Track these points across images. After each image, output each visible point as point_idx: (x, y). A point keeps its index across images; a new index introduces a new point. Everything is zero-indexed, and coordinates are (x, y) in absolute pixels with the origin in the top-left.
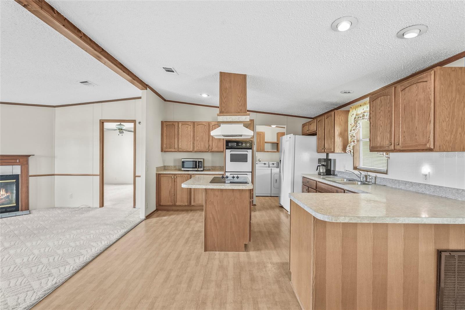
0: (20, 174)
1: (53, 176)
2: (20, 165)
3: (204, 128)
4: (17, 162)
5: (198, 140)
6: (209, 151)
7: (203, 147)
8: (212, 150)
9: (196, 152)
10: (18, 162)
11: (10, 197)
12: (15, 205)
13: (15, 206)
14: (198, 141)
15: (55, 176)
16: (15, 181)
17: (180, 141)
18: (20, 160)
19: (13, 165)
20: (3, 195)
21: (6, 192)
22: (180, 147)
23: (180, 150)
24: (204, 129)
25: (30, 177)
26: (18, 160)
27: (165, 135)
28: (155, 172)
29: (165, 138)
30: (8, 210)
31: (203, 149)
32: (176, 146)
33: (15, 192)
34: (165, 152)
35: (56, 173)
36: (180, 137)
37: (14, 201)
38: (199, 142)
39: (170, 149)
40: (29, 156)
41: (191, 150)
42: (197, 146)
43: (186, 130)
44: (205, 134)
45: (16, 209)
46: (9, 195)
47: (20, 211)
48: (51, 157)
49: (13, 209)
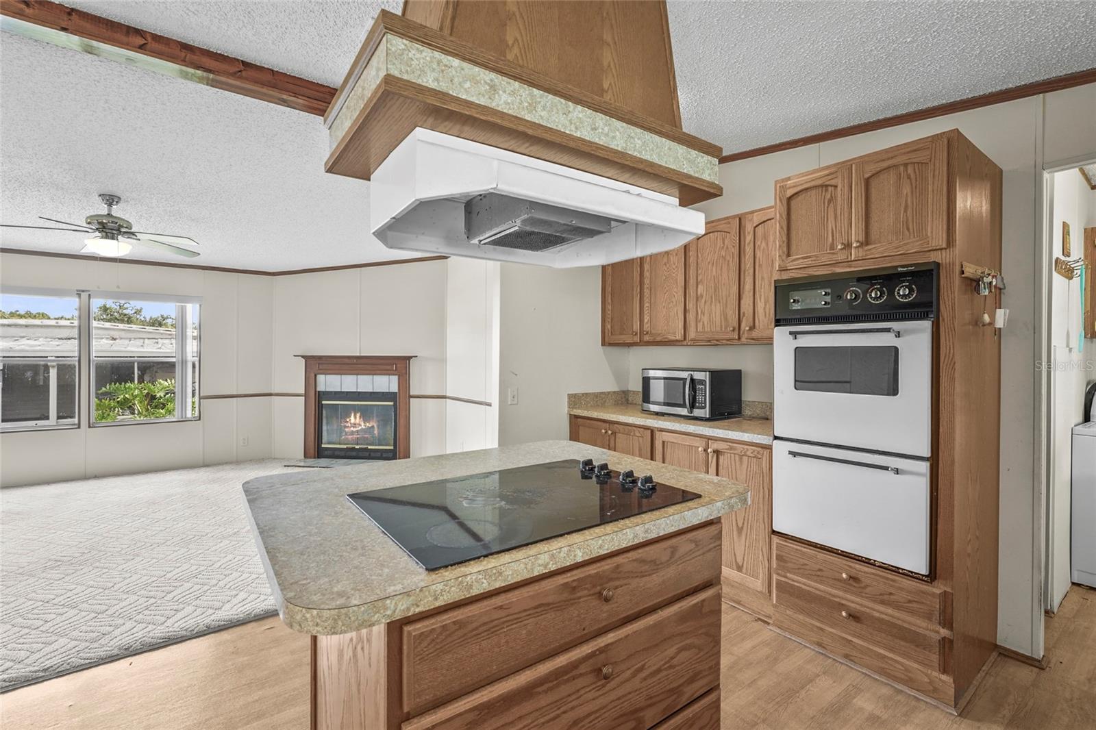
0: (396, 391)
1: (444, 399)
2: (396, 375)
3: (724, 243)
4: (394, 370)
5: (702, 296)
6: (743, 340)
7: (718, 323)
8: (755, 334)
9: (695, 343)
10: (394, 368)
11: (375, 432)
12: (392, 448)
14: (703, 301)
15: (448, 400)
16: (392, 403)
17: (647, 305)
18: (398, 365)
19: (388, 375)
20: (355, 424)
21: (364, 420)
22: (646, 327)
23: (646, 338)
24: (723, 247)
25: (411, 399)
26: (394, 366)
27: (609, 289)
28: (566, 409)
29: (610, 301)
30: (383, 455)
31: (718, 329)
32: (636, 327)
33: (393, 423)
34: (611, 345)
35: (448, 394)
36: (646, 292)
37: (392, 442)
38: (705, 302)
39: (621, 334)
40: (411, 357)
41: (679, 336)
42: (697, 321)
43: (665, 264)
44: (725, 269)
45: (393, 455)
46: (373, 427)
47: (398, 460)
48: (442, 360)
49: (391, 455)
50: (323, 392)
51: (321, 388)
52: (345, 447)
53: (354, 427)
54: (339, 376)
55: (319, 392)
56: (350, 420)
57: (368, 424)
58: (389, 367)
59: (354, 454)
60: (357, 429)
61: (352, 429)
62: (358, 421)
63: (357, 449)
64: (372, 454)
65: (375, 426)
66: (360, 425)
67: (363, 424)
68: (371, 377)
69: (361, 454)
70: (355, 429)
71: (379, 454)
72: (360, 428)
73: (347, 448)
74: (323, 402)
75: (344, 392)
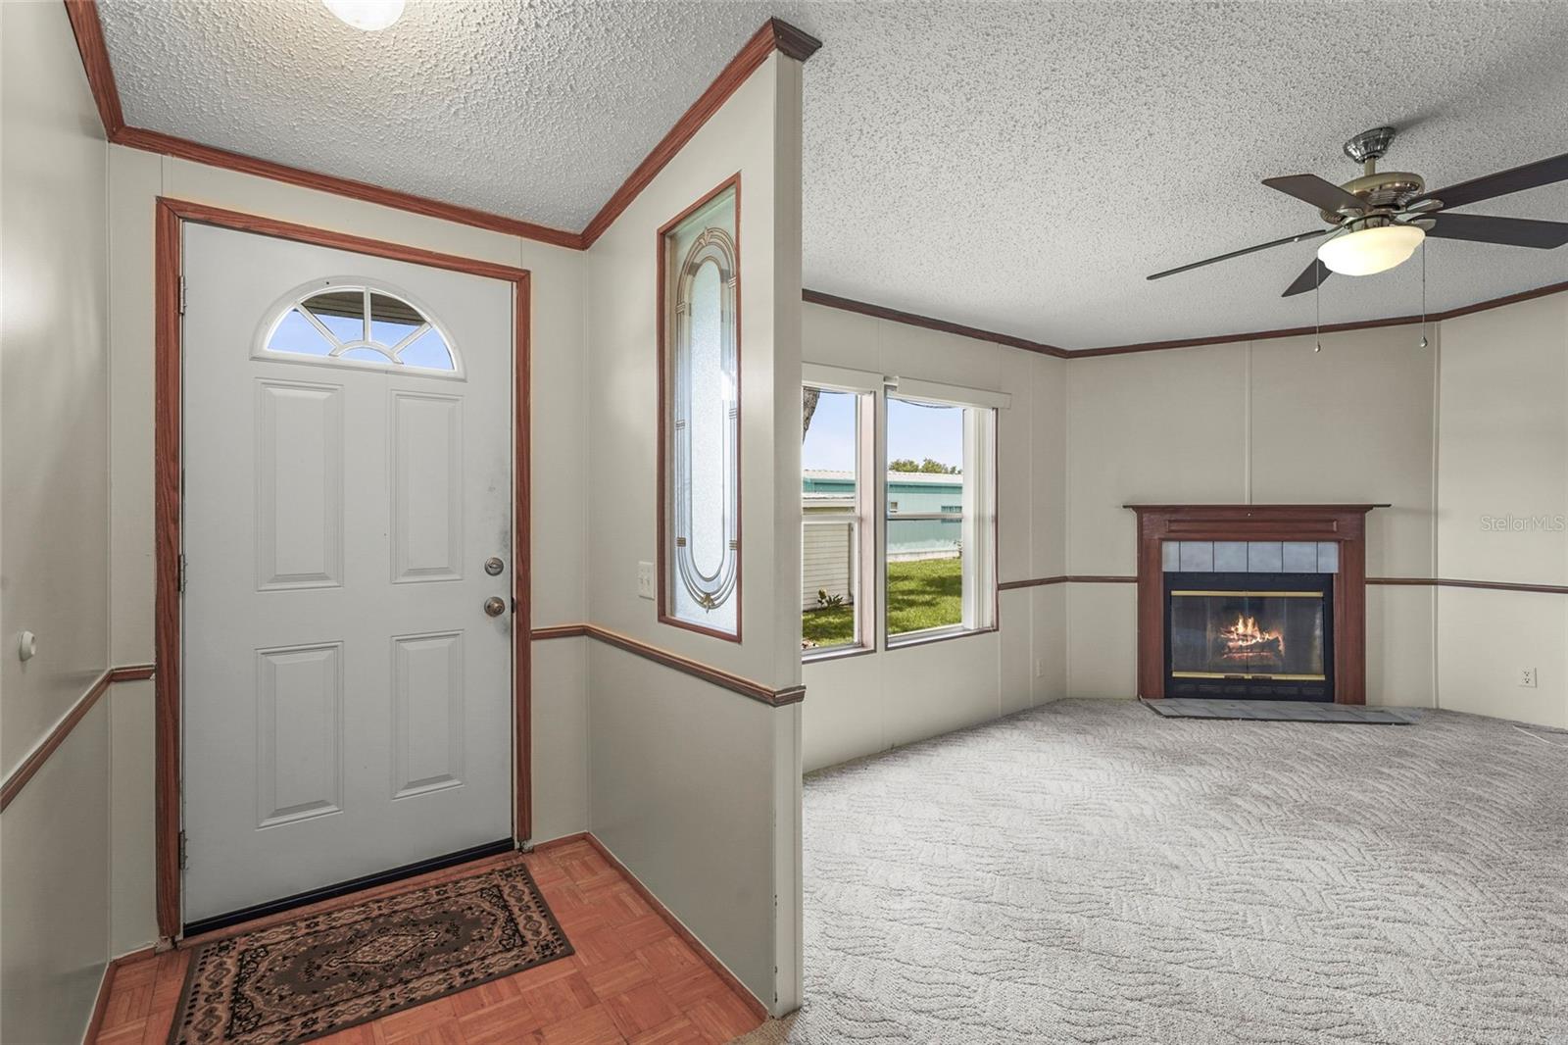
0: (1337, 572)
1: (1434, 586)
2: (1338, 541)
4: (1333, 532)
10: (1335, 529)
11: (1281, 648)
12: (1322, 678)
13: (1322, 681)
15: (1440, 587)
16: (1319, 594)
18: (1342, 523)
19: (1318, 540)
20: (1245, 636)
21: (1260, 630)
25: (1367, 586)
26: (1335, 523)
30: (1306, 692)
33: (1318, 632)
35: (1441, 576)
37: (1317, 662)
40: (1370, 507)
45: (1324, 693)
46: (1276, 639)
47: (1339, 702)
48: (1427, 513)
49: (1320, 692)
50: (1173, 573)
51: (1170, 565)
52: (1221, 676)
53: (1243, 640)
54: (1210, 544)
55: (1166, 574)
56: (1237, 629)
57: (1267, 636)
58: (1320, 526)
59: (1241, 689)
60: (1249, 643)
61: (1240, 643)
62: (1250, 630)
63: (1249, 680)
64: (1280, 690)
65: (1280, 639)
66: (1253, 637)
67: (1258, 635)
68: (1279, 544)
69: (1256, 690)
70: (1244, 644)
71: (1294, 691)
72: (1254, 641)
73: (1227, 679)
74: (1174, 593)
75: (1218, 573)
